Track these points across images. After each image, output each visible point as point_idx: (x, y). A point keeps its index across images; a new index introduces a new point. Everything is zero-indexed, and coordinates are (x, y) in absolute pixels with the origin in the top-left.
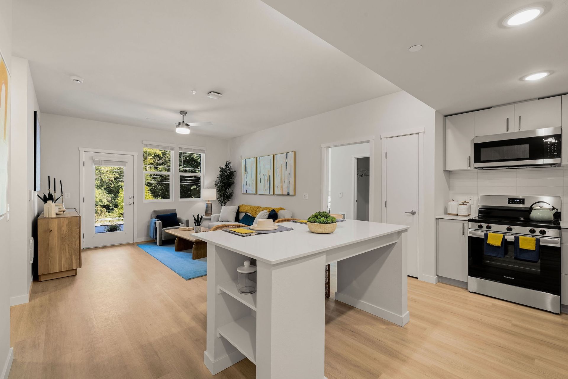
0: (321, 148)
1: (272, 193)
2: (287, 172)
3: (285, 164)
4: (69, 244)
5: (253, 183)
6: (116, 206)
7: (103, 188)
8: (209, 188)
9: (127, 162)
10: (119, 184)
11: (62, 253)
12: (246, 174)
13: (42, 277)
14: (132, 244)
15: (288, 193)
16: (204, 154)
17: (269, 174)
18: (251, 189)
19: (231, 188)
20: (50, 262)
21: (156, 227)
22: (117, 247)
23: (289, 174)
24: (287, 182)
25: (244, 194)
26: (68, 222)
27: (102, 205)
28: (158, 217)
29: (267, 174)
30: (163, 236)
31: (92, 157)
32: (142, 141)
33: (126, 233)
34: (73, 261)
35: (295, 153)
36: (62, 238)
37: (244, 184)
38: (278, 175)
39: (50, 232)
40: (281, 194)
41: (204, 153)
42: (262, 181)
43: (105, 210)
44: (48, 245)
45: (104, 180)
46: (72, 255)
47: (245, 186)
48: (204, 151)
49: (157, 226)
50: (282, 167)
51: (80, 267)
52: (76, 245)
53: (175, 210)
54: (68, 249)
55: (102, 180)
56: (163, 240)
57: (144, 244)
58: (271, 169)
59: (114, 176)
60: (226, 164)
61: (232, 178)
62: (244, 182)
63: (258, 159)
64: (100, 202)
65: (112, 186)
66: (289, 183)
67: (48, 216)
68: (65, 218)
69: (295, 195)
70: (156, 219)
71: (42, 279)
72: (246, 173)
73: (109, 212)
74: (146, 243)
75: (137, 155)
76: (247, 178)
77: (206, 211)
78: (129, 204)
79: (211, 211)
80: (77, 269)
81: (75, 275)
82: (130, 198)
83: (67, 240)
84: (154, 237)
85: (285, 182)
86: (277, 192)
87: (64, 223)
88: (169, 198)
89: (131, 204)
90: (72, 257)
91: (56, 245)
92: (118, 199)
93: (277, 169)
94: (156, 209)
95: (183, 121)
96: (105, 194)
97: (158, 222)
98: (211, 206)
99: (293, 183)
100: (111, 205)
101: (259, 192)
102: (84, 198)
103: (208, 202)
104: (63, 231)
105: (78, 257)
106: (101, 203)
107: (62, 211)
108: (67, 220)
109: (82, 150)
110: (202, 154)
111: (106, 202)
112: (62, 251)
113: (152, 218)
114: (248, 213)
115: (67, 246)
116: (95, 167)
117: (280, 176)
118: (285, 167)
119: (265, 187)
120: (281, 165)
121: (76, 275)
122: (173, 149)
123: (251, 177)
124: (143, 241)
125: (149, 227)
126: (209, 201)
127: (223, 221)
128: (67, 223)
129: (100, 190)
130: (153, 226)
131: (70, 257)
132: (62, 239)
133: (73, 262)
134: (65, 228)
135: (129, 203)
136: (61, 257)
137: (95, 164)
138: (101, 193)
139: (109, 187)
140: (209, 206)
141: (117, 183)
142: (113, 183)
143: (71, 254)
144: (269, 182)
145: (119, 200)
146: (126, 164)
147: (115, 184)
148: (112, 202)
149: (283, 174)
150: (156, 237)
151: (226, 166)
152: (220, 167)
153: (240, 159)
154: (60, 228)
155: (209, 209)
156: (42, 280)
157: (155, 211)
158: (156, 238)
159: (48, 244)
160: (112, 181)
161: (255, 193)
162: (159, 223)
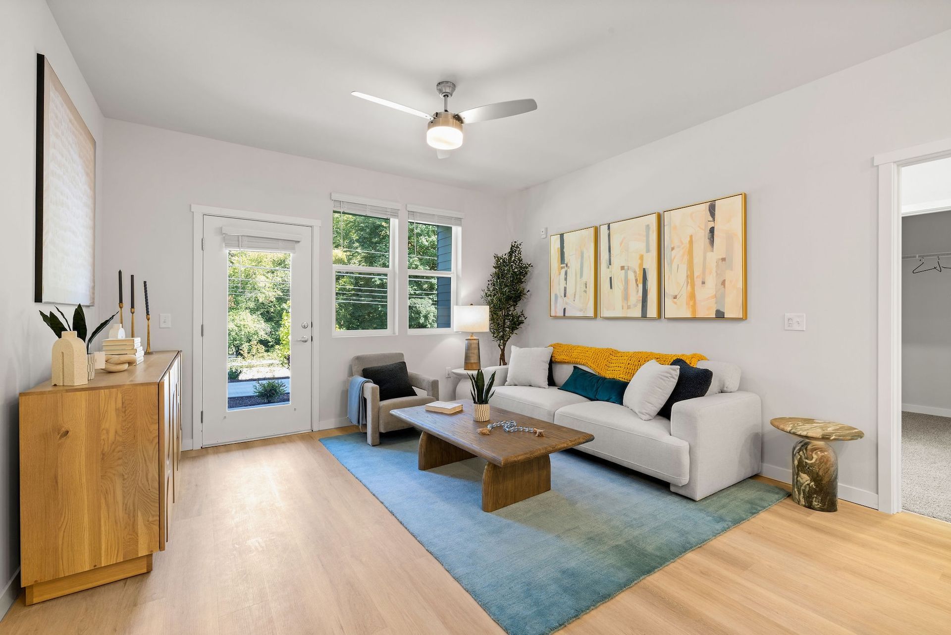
0: (878, 166)
1: (652, 312)
2: (713, 257)
3: (703, 235)
4: (126, 477)
5: (585, 291)
6: (278, 342)
7: (259, 313)
8: (472, 304)
9: (299, 242)
10: (282, 307)
11: (103, 506)
12: (563, 271)
13: (35, 590)
14: (307, 437)
15: (720, 315)
16: (459, 229)
17: (641, 264)
18: (582, 305)
19: (520, 304)
20: (60, 543)
21: (365, 400)
22: (274, 444)
23: (723, 259)
24: (712, 282)
25: (556, 317)
26: (123, 403)
27: (258, 339)
28: (368, 374)
29: (635, 264)
30: (381, 422)
31: (221, 228)
32: (331, 194)
33: (295, 409)
34: (140, 532)
35: (745, 197)
36: (103, 454)
37: (556, 296)
38: (674, 266)
39: (62, 436)
40: (689, 315)
41: (460, 225)
42: (618, 285)
43: (262, 348)
44: (57, 482)
45: (261, 301)
46: (134, 508)
47: (560, 300)
48: (458, 221)
49: (368, 395)
50: (691, 242)
51: (161, 547)
52: (150, 476)
53: (402, 355)
54: (123, 491)
55: (258, 300)
56: (382, 431)
57: (337, 438)
58: (648, 251)
59: (274, 294)
60: (511, 248)
61: (522, 282)
62: (557, 288)
63: (604, 230)
64: (254, 334)
65: (272, 311)
66: (723, 283)
67: (63, 383)
68: (114, 390)
69: (746, 319)
70: (366, 379)
71: (37, 597)
72: (562, 268)
73: (267, 351)
74: (340, 434)
75: (320, 227)
76: (566, 279)
77: (467, 357)
78: (303, 341)
79: (476, 357)
80: (151, 555)
81: (145, 571)
82: (305, 327)
83: (120, 462)
84: (359, 422)
85: (703, 283)
86: (671, 311)
87: (111, 406)
88: (386, 328)
89: (306, 341)
90: (134, 516)
91: (84, 480)
92: (281, 329)
93: (673, 249)
94: (360, 354)
95: (446, 111)
96: (263, 322)
97: (371, 388)
98: (477, 346)
99: (740, 285)
100: (270, 340)
101: (605, 313)
102: (202, 326)
103: (471, 336)
104: (105, 432)
105: (153, 516)
106: (256, 337)
107: (123, 363)
108: (120, 395)
109: (198, 210)
110: (454, 229)
111: (263, 335)
112: (103, 501)
113: (351, 374)
114: (584, 365)
115: (119, 483)
116: (228, 252)
117: (684, 268)
118: (708, 241)
119: (626, 297)
120: (689, 239)
121: (149, 572)
122: (395, 215)
123: (579, 276)
124: (332, 426)
125: (345, 395)
126: (473, 334)
127: (517, 383)
128: (120, 405)
129: (254, 316)
130: (358, 395)
131: (129, 518)
132: (103, 459)
133: (137, 534)
134: (111, 423)
135: (303, 338)
136: (100, 520)
137: (227, 245)
138: (256, 320)
139: (268, 312)
140: (473, 346)
141: (280, 304)
142: (274, 305)
143: (132, 508)
144: (641, 286)
145: (282, 332)
146: (297, 245)
147: (276, 306)
148: (273, 334)
149: (696, 261)
150: (364, 423)
151: (511, 254)
152: (496, 257)
153: (544, 236)
154: (95, 421)
155: (474, 354)
156: (35, 600)
157: (358, 358)
158: (365, 426)
159: (56, 478)
160: (272, 302)
161: (591, 313)
162: (373, 389)
